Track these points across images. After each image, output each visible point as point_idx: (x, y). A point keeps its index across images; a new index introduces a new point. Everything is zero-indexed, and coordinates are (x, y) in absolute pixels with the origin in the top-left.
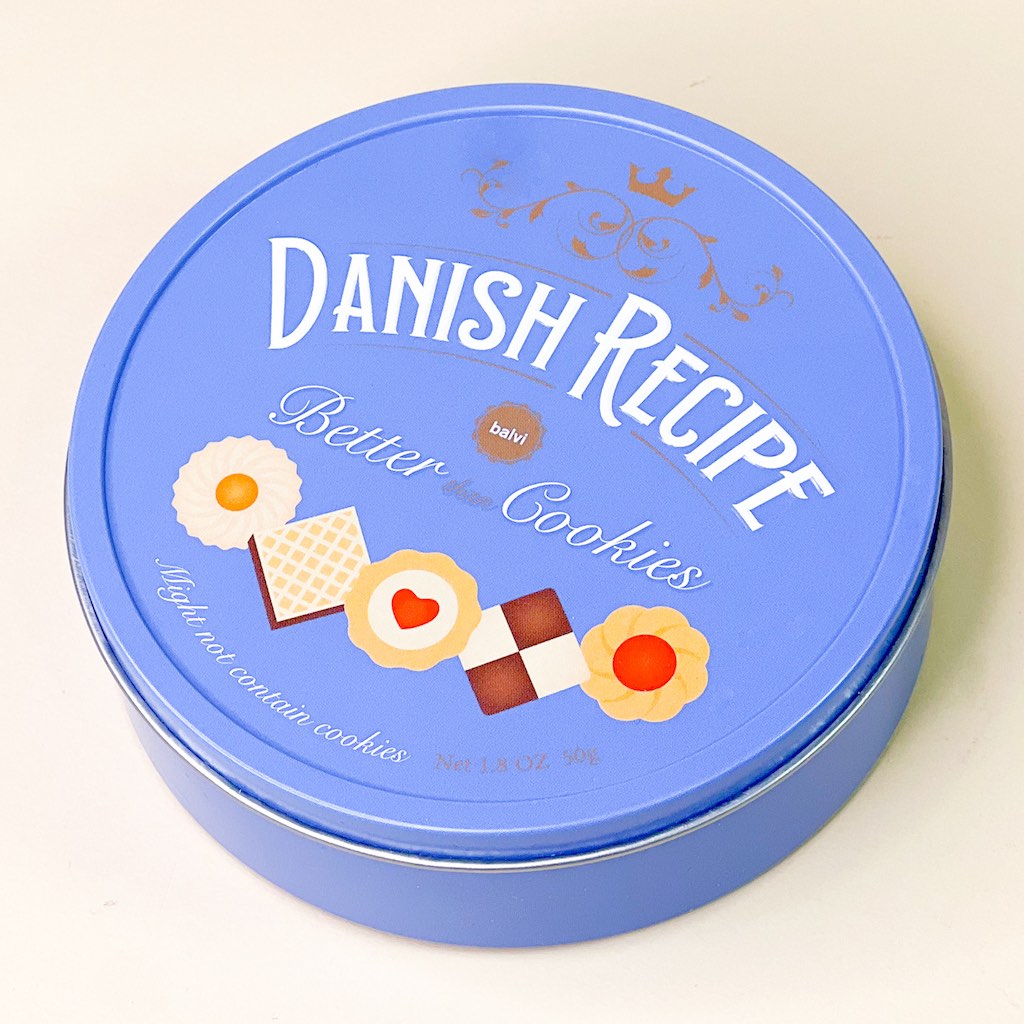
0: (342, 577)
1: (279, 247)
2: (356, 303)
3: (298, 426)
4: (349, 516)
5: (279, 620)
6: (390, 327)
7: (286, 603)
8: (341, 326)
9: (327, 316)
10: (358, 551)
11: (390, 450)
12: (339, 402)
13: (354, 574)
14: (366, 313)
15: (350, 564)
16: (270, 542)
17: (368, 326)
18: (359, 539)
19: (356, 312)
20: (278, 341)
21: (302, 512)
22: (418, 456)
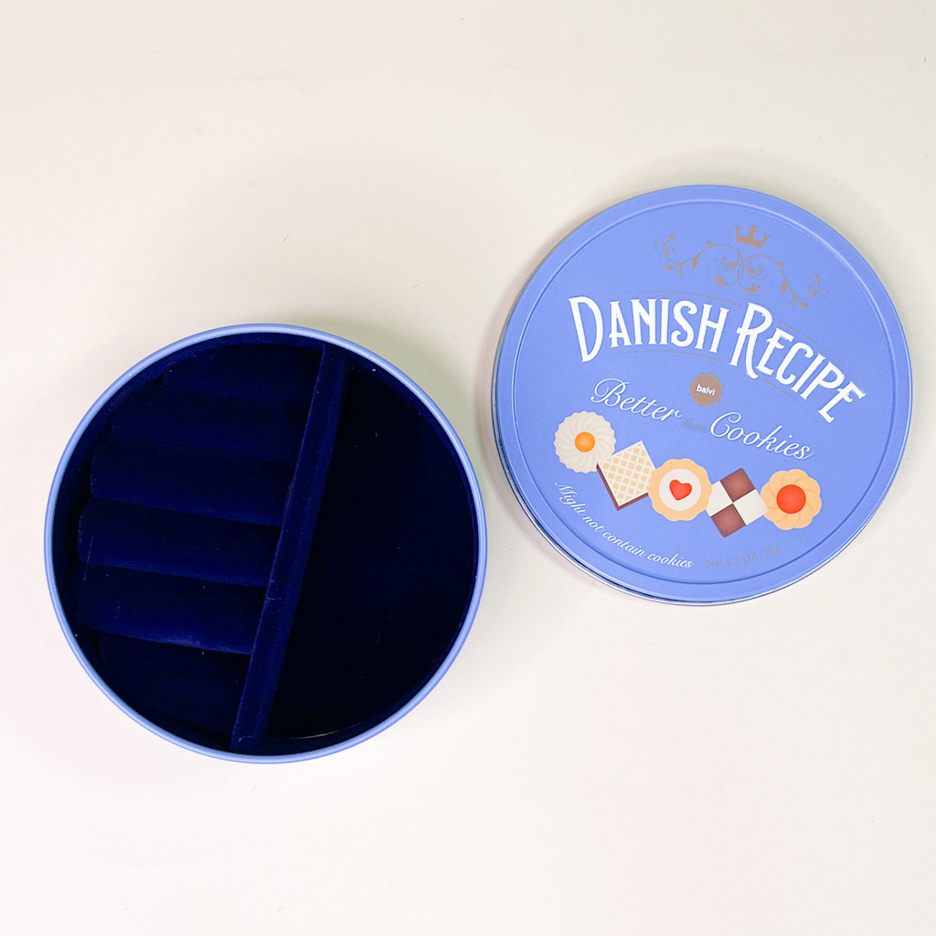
0: (644, 478)
1: (574, 302)
2: (619, 330)
3: (606, 402)
4: (640, 446)
5: (619, 505)
6: (638, 341)
7: (621, 496)
8: (615, 344)
9: (606, 340)
10: (648, 464)
11: (653, 408)
12: (622, 386)
13: (649, 476)
14: (624, 335)
15: (646, 471)
16: (606, 466)
17: (627, 342)
18: (648, 458)
19: (620, 335)
20: (586, 358)
21: (618, 448)
22: (666, 409)
